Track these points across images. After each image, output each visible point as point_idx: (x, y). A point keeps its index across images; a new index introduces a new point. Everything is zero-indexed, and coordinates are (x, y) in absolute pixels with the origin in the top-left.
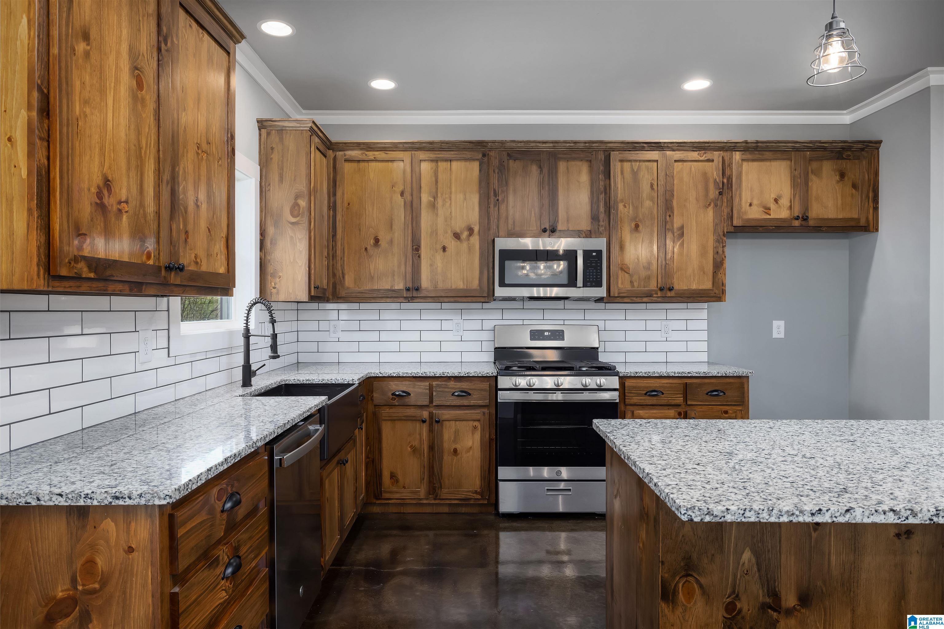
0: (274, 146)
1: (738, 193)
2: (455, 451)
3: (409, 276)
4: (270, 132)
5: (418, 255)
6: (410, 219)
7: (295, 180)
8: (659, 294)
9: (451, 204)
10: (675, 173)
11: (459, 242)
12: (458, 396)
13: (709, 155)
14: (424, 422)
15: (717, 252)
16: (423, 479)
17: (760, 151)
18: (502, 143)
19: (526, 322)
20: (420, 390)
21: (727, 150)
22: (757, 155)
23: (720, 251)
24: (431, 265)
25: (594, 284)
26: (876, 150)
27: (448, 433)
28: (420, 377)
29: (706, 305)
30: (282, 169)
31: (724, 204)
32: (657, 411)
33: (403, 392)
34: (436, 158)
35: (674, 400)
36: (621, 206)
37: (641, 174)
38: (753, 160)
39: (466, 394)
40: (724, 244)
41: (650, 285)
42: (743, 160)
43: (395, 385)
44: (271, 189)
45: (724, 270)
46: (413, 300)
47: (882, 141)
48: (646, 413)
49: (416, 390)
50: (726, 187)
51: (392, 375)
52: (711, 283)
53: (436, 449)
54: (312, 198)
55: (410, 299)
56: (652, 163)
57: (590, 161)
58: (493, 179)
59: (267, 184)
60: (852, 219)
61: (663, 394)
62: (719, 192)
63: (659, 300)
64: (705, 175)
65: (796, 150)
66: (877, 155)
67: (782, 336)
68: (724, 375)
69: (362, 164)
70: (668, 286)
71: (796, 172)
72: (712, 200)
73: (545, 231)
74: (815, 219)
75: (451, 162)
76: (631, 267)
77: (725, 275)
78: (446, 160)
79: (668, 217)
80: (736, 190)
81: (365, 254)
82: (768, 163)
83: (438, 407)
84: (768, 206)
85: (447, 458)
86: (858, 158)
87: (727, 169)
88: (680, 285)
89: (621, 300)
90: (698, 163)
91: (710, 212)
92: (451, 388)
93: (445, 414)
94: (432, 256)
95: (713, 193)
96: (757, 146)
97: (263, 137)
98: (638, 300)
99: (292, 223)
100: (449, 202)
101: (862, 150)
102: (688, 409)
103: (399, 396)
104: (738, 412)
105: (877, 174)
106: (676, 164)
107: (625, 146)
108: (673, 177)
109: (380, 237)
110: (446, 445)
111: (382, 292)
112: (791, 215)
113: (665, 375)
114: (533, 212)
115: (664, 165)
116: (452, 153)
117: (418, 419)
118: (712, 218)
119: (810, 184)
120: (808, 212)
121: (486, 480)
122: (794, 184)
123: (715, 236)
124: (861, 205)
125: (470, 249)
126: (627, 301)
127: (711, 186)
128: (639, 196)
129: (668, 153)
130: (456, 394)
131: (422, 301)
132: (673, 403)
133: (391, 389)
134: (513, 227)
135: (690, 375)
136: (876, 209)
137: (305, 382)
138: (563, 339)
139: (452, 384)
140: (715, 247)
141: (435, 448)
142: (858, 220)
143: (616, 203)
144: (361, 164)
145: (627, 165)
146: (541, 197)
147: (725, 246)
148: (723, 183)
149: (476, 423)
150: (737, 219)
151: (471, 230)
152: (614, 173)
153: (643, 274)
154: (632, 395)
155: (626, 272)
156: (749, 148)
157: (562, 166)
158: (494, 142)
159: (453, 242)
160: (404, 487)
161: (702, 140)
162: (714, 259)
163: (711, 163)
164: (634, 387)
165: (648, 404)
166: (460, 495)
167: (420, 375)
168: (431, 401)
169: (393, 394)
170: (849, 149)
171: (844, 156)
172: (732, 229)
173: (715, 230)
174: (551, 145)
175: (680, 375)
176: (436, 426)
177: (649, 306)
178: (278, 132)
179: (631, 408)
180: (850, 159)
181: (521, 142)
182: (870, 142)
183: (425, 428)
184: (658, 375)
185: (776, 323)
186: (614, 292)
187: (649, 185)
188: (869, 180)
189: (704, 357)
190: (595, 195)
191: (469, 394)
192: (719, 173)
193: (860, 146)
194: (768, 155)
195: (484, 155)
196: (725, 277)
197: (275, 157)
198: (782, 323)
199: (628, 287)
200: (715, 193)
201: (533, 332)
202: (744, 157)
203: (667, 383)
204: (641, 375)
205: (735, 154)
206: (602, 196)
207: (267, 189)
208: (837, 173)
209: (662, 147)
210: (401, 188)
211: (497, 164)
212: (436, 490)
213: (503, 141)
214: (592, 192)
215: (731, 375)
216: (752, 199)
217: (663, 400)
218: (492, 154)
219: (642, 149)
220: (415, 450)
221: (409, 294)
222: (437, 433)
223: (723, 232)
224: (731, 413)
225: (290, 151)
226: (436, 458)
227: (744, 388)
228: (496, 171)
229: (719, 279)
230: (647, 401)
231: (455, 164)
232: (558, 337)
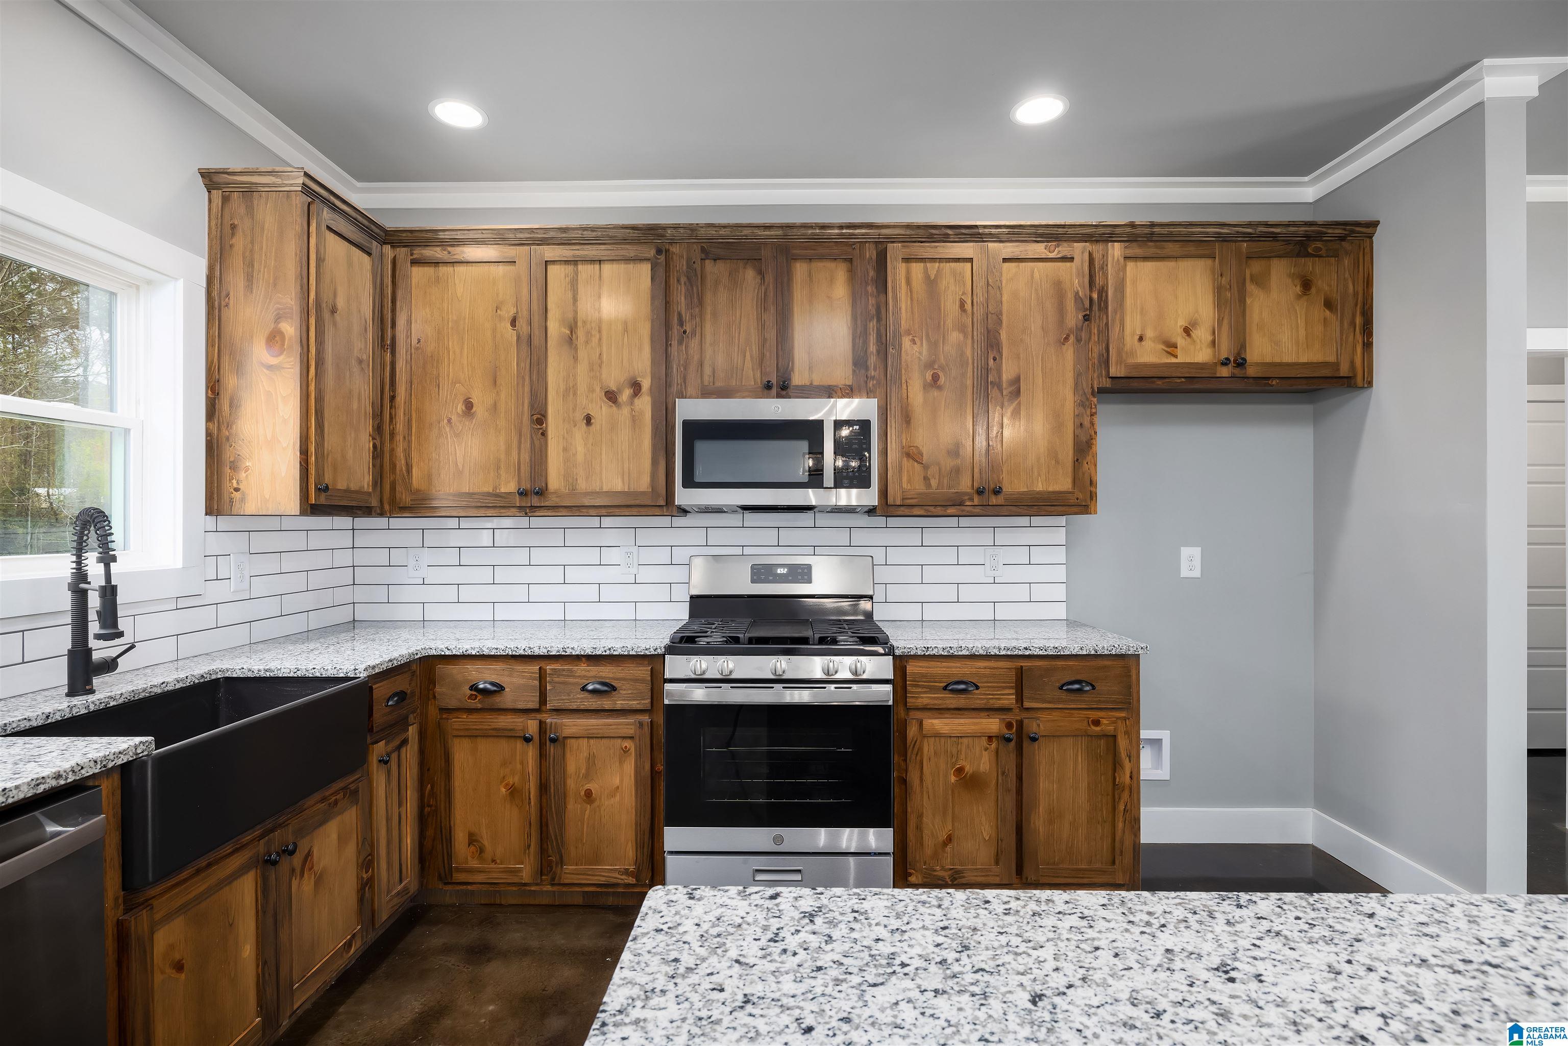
0: (236, 223)
1: (1118, 316)
2: (589, 793)
3: (525, 469)
4: (229, 196)
5: (541, 431)
6: (528, 367)
7: (275, 285)
8: (976, 501)
9: (600, 339)
10: (1004, 282)
11: (614, 408)
12: (594, 691)
13: (1064, 249)
14: (528, 740)
15: (1081, 424)
16: (529, 846)
17: (1157, 241)
18: (692, 229)
19: (747, 551)
20: (522, 681)
21: (1097, 241)
22: (1151, 250)
23: (1086, 423)
24: (565, 450)
25: (855, 482)
26: (1368, 240)
27: (575, 761)
28: (521, 656)
29: (1062, 520)
30: (251, 265)
31: (1093, 337)
32: (967, 721)
33: (492, 684)
34: (574, 256)
35: (999, 699)
36: (906, 342)
37: (943, 284)
38: (1145, 258)
39: (609, 689)
40: (1094, 411)
41: (959, 484)
42: (1126, 258)
43: (477, 670)
44: (231, 302)
45: (1095, 456)
46: (535, 512)
47: (1379, 221)
48: (947, 724)
49: (515, 680)
50: (1095, 308)
51: (469, 652)
52: (1069, 480)
53: (552, 791)
54: (312, 321)
55: (529, 511)
56: (962, 264)
57: (850, 261)
58: (677, 294)
59: (224, 294)
60: (1325, 364)
61: (977, 687)
62: (1084, 316)
63: (977, 510)
64: (1058, 287)
65: (1223, 239)
66: (1368, 247)
67: (1197, 573)
68: (1093, 652)
69: (443, 269)
70: (992, 486)
71: (1224, 279)
72: (1071, 331)
73: (768, 386)
74: (1257, 364)
75: (600, 264)
76: (925, 451)
77: (1095, 465)
78: (592, 261)
79: (991, 362)
80: (1115, 312)
81: (448, 429)
82: (1171, 264)
83: (558, 711)
84: (1173, 340)
85: (573, 807)
86: (1336, 255)
87: (1097, 275)
88: (1013, 486)
89: (907, 511)
90: (1045, 264)
91: (1069, 352)
92: (579, 676)
93: (570, 725)
94: (567, 433)
95: (1073, 318)
96: (1152, 234)
97: (214, 205)
98: (939, 510)
99: (270, 367)
100: (598, 336)
101: (1342, 238)
102: (1025, 715)
103: (484, 692)
104: (1119, 722)
105: (1368, 282)
106: (1006, 265)
107: (913, 233)
108: (1000, 289)
109: (474, 400)
110: (571, 783)
111: (478, 497)
112: (1214, 355)
113: (981, 652)
114: (748, 354)
115: (985, 268)
116: (603, 247)
117: (517, 735)
118: (1072, 363)
119: (1248, 301)
120: (1245, 351)
121: (646, 850)
122: (1220, 303)
123: (1077, 396)
124: (1341, 339)
125: (635, 420)
126: (919, 513)
127: (1070, 305)
128: (939, 323)
129: (991, 245)
130: (590, 687)
131: (550, 514)
132: (996, 706)
133: (470, 678)
134: (712, 379)
135: (1027, 653)
136: (1368, 345)
137: (262, 674)
138: (809, 581)
139: (582, 669)
140: (1077, 415)
141: (550, 787)
142: (1336, 365)
143: (898, 336)
144: (440, 268)
145: (917, 269)
146: (762, 327)
147: (1095, 413)
148: (1091, 300)
149: (628, 744)
150: (1117, 364)
151: (636, 387)
152: (894, 281)
153: (948, 463)
154: (920, 690)
155: (917, 461)
156: (1137, 236)
157: (800, 270)
158: (676, 227)
159: (604, 408)
160: (494, 861)
161: (1051, 222)
162: (1076, 437)
163: (1068, 264)
164: (923, 676)
165: (949, 707)
166: (596, 878)
167: (522, 652)
168: (543, 699)
169: (474, 687)
170: (1319, 236)
171: (1310, 250)
172: (1107, 384)
173: (1076, 384)
174: (780, 232)
175: (1009, 653)
176: (551, 749)
177: (964, 521)
178: (243, 195)
179: (919, 715)
180: (1320, 256)
181: (725, 227)
182: (1358, 224)
183: (531, 753)
184: (967, 653)
185: (1186, 552)
186: (895, 496)
187: (958, 303)
188: (1356, 294)
189: (1060, 612)
190: (859, 322)
191: (614, 689)
192: (1083, 282)
193: (1338, 231)
194: (1171, 248)
195: (659, 251)
196: (1096, 469)
197: (239, 242)
198: (1196, 552)
199: (920, 487)
200: (1077, 317)
201: (755, 569)
202: (1130, 252)
203: (985, 668)
204: (935, 652)
205: (1113, 246)
206: (873, 325)
207: (223, 303)
208: (1298, 282)
209: (979, 234)
210: (513, 311)
211: (685, 267)
212: (551, 868)
213: (692, 224)
214: (854, 318)
215: (1106, 652)
216: (1143, 329)
217: (978, 699)
218: (674, 250)
219: (945, 239)
220: (514, 792)
221: (526, 502)
222: (554, 760)
223: (1092, 387)
224: (1107, 725)
225: (266, 232)
226: (551, 808)
227: (1130, 676)
228: (683, 279)
229: (1084, 474)
230: (948, 702)
231: (607, 268)
232: (800, 577)
